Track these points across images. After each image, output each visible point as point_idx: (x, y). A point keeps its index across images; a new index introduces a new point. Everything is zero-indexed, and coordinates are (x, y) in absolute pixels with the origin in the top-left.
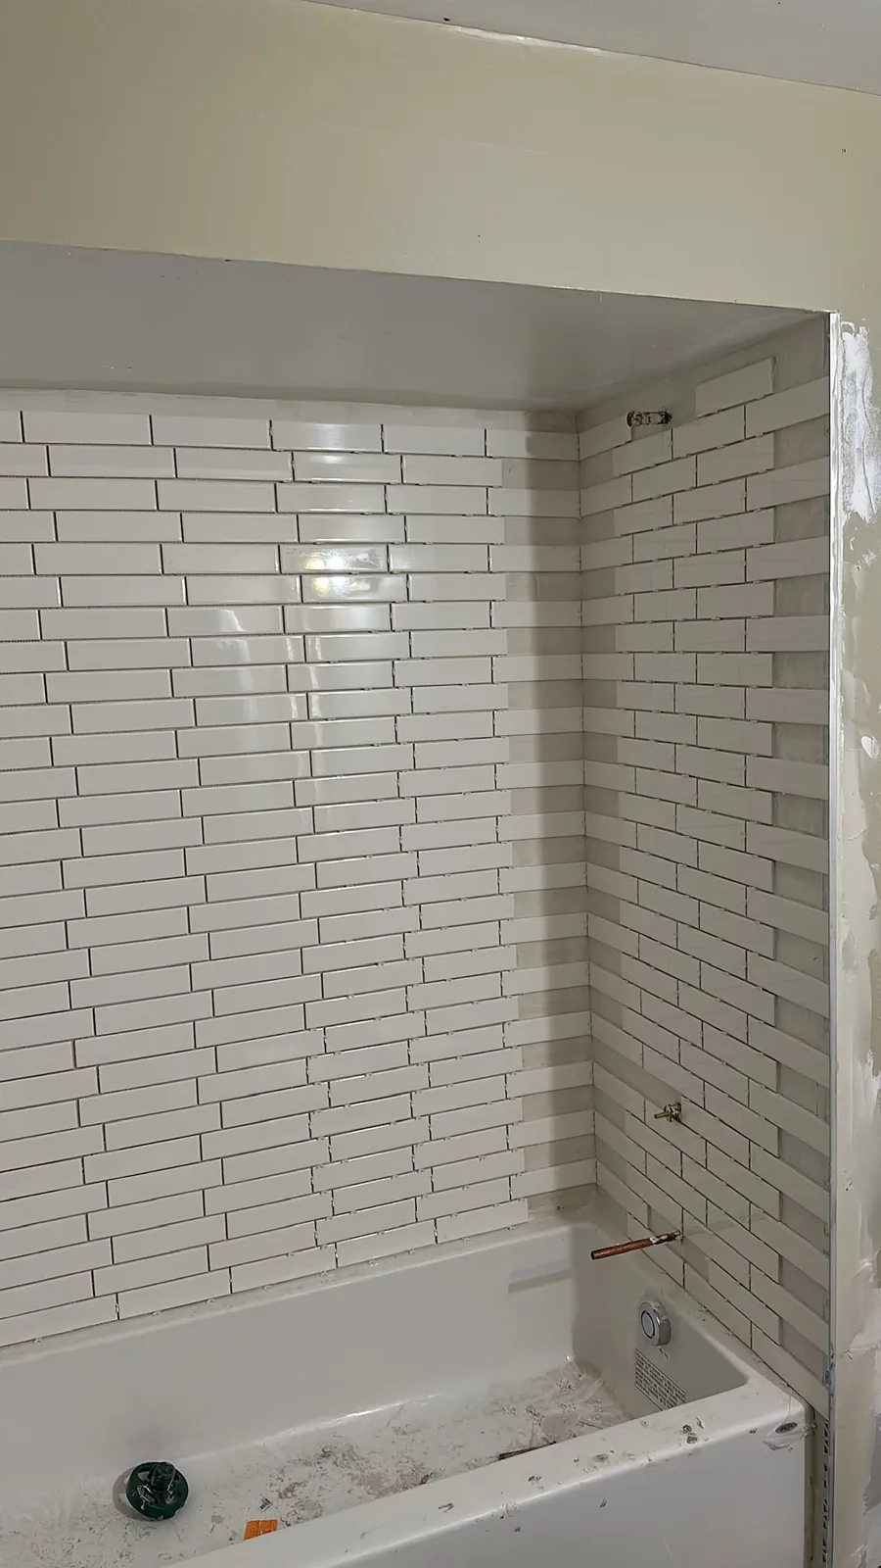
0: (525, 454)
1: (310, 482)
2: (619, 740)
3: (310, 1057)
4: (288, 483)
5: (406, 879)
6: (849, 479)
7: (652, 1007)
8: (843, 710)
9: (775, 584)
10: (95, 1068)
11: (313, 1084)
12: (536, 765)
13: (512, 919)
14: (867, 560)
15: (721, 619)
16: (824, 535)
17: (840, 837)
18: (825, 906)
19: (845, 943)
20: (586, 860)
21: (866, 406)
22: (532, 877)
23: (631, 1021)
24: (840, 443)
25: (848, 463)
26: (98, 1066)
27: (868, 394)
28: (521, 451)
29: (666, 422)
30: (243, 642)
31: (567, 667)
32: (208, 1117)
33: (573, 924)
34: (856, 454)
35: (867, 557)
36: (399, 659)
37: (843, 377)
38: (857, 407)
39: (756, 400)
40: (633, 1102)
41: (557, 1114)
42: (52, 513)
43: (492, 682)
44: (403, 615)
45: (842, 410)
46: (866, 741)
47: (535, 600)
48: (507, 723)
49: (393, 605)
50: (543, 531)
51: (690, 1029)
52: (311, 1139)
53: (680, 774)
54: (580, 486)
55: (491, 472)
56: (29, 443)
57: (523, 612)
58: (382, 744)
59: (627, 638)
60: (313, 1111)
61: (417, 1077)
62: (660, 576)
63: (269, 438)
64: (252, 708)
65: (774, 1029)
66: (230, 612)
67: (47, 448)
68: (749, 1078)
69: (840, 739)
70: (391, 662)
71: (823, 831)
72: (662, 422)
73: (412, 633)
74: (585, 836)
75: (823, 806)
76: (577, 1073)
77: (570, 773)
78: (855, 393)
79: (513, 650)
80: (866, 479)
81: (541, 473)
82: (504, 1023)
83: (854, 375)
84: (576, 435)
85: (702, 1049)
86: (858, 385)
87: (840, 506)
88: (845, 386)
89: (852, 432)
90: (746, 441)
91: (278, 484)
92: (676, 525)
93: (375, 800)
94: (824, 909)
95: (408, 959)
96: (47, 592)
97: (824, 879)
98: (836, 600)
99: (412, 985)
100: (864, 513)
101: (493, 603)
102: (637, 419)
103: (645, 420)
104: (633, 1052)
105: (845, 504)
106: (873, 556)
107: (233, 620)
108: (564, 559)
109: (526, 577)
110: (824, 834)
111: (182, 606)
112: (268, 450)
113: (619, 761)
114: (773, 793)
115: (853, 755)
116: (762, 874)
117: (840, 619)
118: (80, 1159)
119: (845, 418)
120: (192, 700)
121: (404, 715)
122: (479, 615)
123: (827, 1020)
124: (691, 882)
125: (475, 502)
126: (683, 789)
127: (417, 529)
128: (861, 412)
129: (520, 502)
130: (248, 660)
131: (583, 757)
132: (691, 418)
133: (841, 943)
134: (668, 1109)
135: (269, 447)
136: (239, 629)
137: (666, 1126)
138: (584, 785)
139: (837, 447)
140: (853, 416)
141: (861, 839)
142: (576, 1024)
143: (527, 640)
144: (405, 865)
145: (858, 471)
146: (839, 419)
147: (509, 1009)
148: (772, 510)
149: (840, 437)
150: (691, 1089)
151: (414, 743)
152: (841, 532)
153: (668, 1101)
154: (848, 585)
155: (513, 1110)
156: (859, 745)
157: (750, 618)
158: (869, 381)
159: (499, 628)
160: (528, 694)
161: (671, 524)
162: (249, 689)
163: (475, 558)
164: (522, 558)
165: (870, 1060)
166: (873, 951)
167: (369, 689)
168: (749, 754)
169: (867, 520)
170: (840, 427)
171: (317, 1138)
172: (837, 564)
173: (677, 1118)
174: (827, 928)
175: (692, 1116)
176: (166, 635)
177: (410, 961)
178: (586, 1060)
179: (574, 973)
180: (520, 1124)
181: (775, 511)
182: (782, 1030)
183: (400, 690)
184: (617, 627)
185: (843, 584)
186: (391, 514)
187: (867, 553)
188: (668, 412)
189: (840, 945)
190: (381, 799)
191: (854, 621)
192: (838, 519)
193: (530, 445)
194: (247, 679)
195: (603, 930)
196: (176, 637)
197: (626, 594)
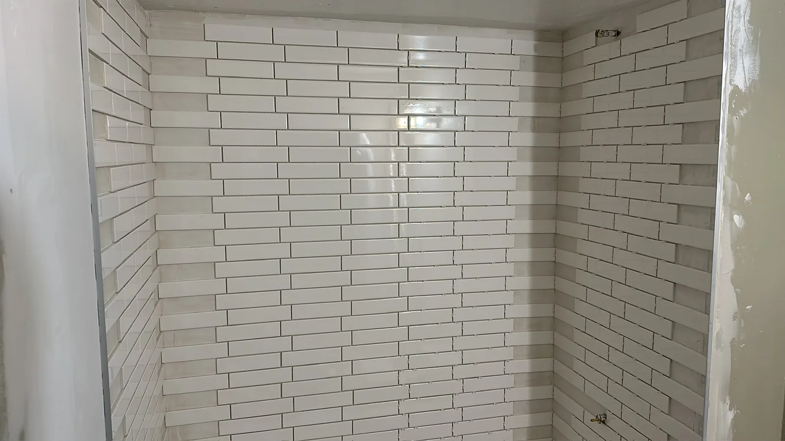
0: (532, 53)
1: (417, 67)
2: (580, 210)
3: (400, 371)
4: (405, 67)
5: (455, 279)
6: (734, 67)
7: (591, 359)
8: (724, 199)
9: (683, 126)
10: (291, 368)
11: (401, 385)
12: (529, 221)
13: (512, 304)
14: (743, 113)
15: (648, 145)
16: (718, 98)
17: (719, 272)
18: (707, 311)
19: (717, 334)
20: (555, 275)
21: (746, 25)
22: (524, 282)
23: (578, 366)
24: (730, 46)
25: (734, 57)
26: (292, 367)
27: (747, 18)
28: (532, 52)
29: (618, 36)
30: (369, 150)
31: (550, 169)
32: (346, 398)
33: (546, 310)
34: (738, 52)
35: (741, 112)
36: (458, 162)
37: (734, 8)
38: (741, 26)
39: (676, 22)
40: (578, 411)
41: (532, 413)
42: (285, 81)
43: (508, 176)
44: (462, 139)
45: (732, 27)
46: (736, 218)
47: (534, 132)
48: (514, 198)
49: (456, 133)
50: (540, 94)
51: (616, 374)
52: (399, 414)
53: (617, 231)
54: (563, 71)
55: (514, 62)
56: (276, 44)
57: (527, 139)
58: (446, 206)
59: (586, 154)
60: (401, 400)
61: (457, 386)
62: (609, 120)
63: (397, 44)
64: (372, 185)
65: (668, 378)
66: (364, 135)
67: (285, 47)
68: (651, 405)
69: (721, 215)
70: (453, 163)
71: (708, 268)
72: (615, 36)
73: (466, 148)
74: (555, 262)
75: (709, 254)
76: (545, 392)
77: (548, 227)
78: (740, 17)
79: (520, 158)
80: (744, 67)
81: (541, 63)
82: (505, 361)
83: (739, 7)
84: (562, 43)
85: (622, 386)
86: (742, 13)
87: (728, 82)
88: (734, 13)
89: (737, 41)
90: (668, 46)
91: (400, 68)
92: (621, 92)
93: (441, 236)
94: (705, 313)
95: (454, 322)
96: (280, 121)
97: (707, 296)
98: (722, 136)
99: (456, 337)
100: (741, 86)
101: (510, 133)
102: (601, 34)
103: (606, 34)
104: (578, 382)
105: (731, 81)
106: (745, 111)
107: (365, 138)
108: (552, 110)
109: (530, 119)
110: (708, 269)
111: (347, 130)
112: (396, 50)
113: (578, 221)
114: (677, 244)
115: (728, 225)
116: (667, 290)
117: (725, 146)
118: (281, 415)
119: (733, 32)
120: (349, 179)
121: (459, 191)
122: (503, 139)
123: (705, 377)
124: (621, 291)
125: (504, 78)
126: (618, 240)
127: (471, 93)
128: (742, 28)
129: (528, 78)
130: (373, 160)
131: (556, 218)
132: (634, 32)
133: (715, 335)
134: (599, 416)
135: (397, 48)
136: (368, 143)
137: (596, 425)
138: (556, 234)
139: (728, 48)
140: (738, 30)
141: (730, 274)
142: (545, 364)
143: (528, 153)
144: (455, 272)
145: (740, 62)
146: (730, 30)
147: (508, 353)
148: (683, 83)
149: (729, 43)
150: (615, 408)
151: (463, 207)
152: (728, 97)
153: (599, 412)
154: (731, 127)
155: (509, 409)
156: (732, 220)
157: (666, 144)
158: (748, 10)
159: (512, 147)
160: (527, 183)
161: (618, 91)
162: (371, 175)
163: (503, 109)
164: (528, 109)
165: (728, 402)
166: (733, 338)
167: (441, 177)
168: (662, 222)
169: (743, 90)
170: (730, 37)
171: (402, 414)
172: (724, 115)
173: (604, 422)
174: (708, 324)
175: (612, 421)
176: (338, 145)
177: (456, 323)
178: (548, 385)
179: (545, 337)
180: (512, 416)
181: (685, 85)
182: (674, 380)
183: (458, 178)
184: (581, 147)
185: (727, 127)
186: (458, 84)
187: (743, 110)
188: (619, 30)
189: (714, 335)
190: (444, 236)
191: (733, 148)
192: (726, 89)
193: (536, 48)
194: (370, 169)
195: (564, 315)
196: (343, 146)
197: (588, 130)
